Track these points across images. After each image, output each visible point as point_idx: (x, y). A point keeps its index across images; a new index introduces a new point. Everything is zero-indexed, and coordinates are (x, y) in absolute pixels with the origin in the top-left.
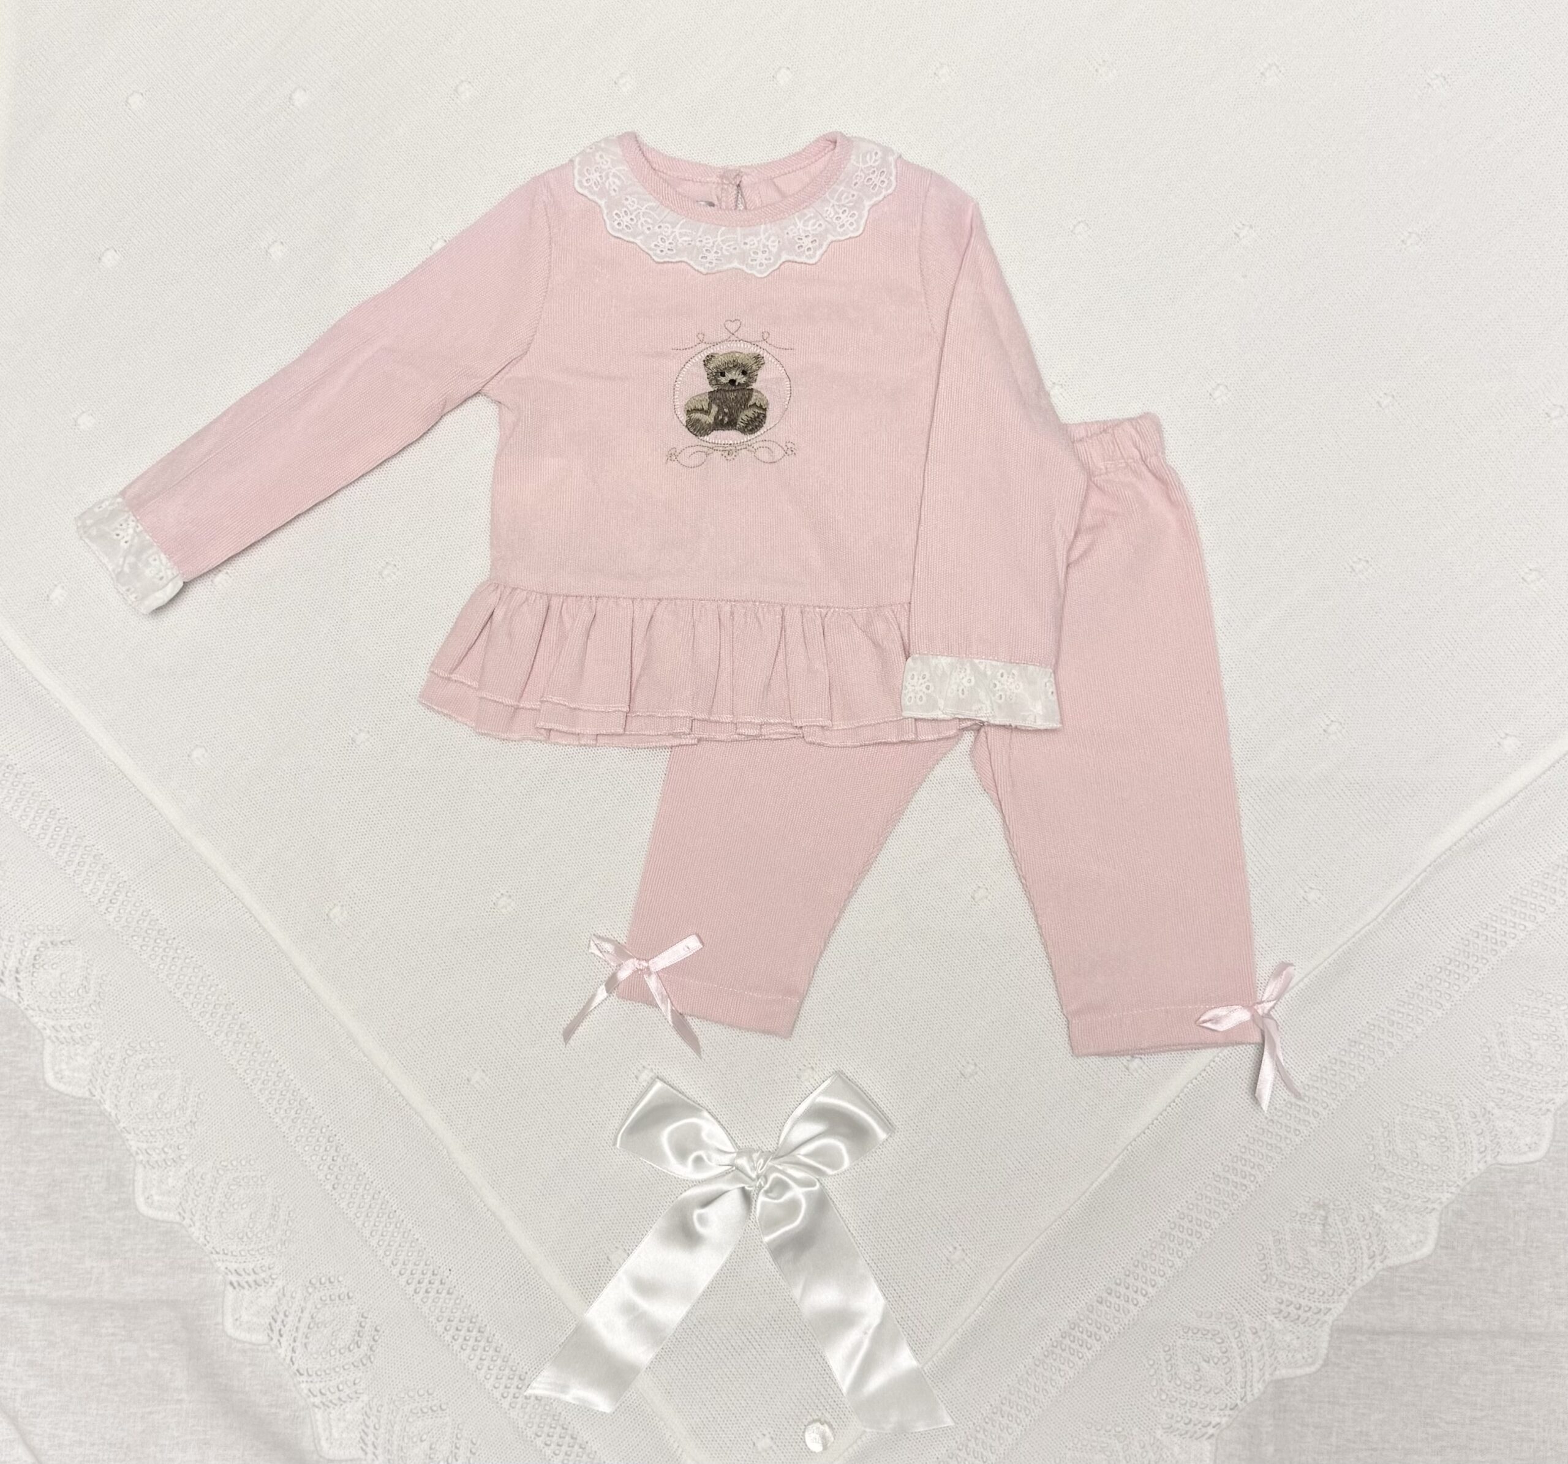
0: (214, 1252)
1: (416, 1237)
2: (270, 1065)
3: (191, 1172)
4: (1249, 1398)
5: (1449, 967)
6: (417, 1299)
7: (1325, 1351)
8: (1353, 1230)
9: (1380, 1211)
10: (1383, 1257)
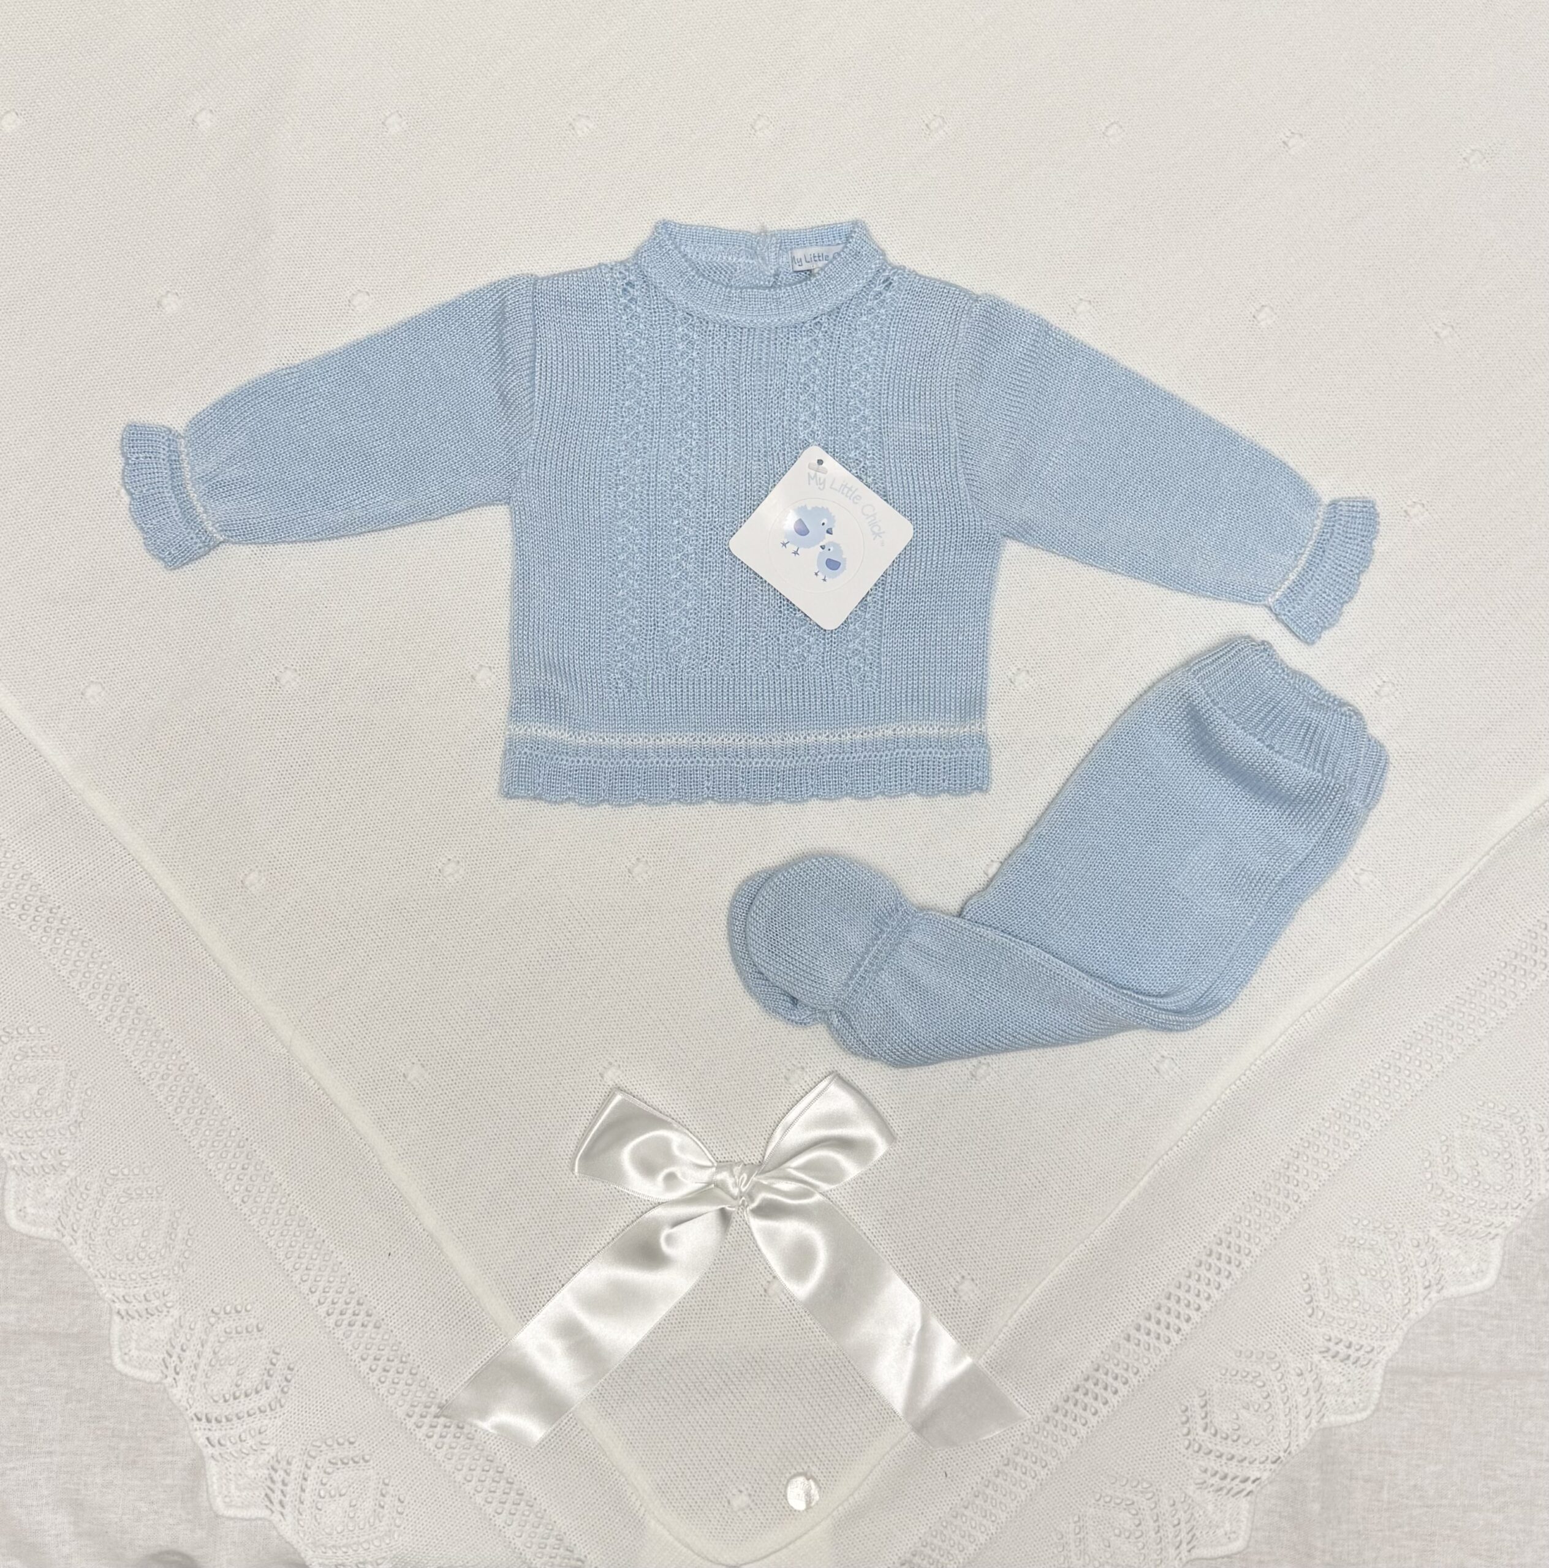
0: (99, 1276)
1: (339, 1260)
2: (171, 1056)
3: (74, 1182)
4: (1293, 1449)
5: (1515, 963)
6: (339, 1334)
7: (1376, 1395)
8: (1406, 1257)
9: (1438, 1235)
10: (1440, 1286)
